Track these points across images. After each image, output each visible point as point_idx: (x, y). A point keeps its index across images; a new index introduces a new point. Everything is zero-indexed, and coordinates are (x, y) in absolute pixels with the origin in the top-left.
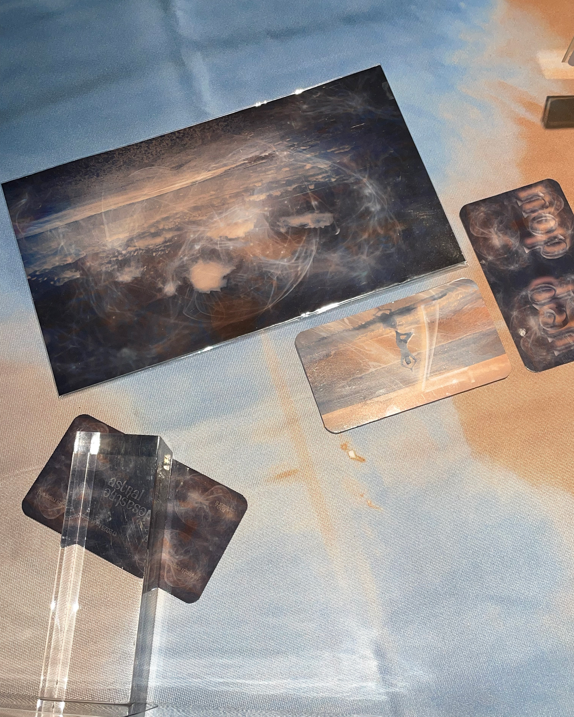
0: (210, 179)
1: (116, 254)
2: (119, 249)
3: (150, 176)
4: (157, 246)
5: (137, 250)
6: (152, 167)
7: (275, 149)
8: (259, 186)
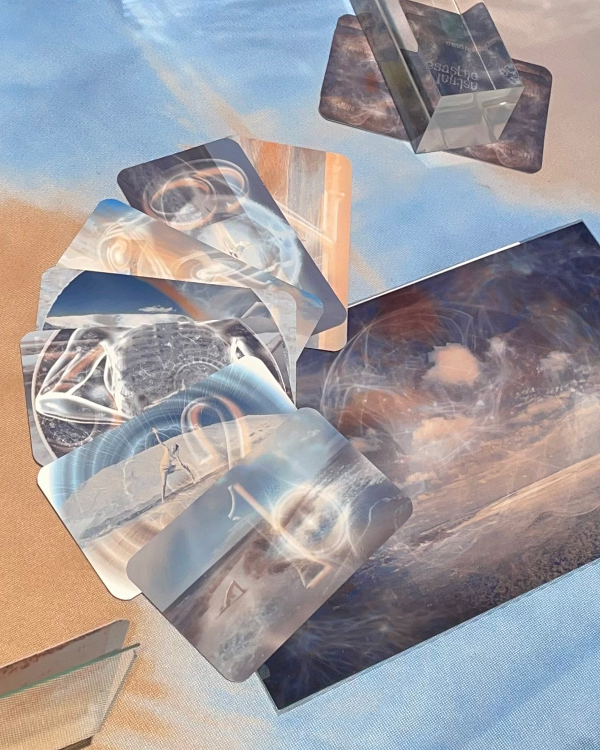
0: (492, 502)
1: (581, 387)
2: (580, 394)
3: (576, 501)
4: (533, 401)
5: (558, 393)
6: (578, 515)
7: (412, 553)
8: (420, 494)
